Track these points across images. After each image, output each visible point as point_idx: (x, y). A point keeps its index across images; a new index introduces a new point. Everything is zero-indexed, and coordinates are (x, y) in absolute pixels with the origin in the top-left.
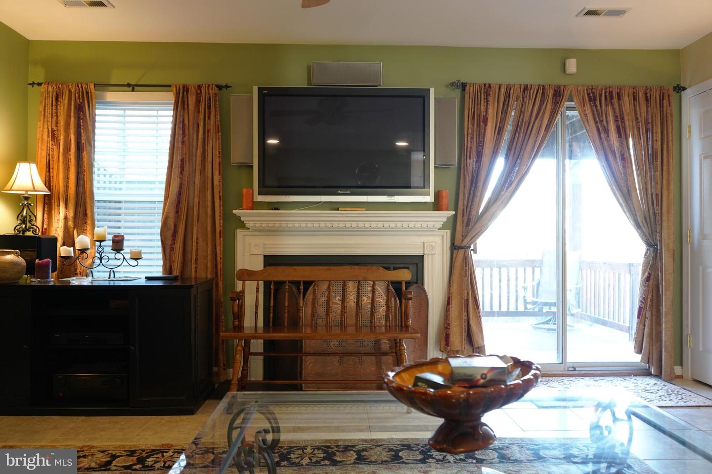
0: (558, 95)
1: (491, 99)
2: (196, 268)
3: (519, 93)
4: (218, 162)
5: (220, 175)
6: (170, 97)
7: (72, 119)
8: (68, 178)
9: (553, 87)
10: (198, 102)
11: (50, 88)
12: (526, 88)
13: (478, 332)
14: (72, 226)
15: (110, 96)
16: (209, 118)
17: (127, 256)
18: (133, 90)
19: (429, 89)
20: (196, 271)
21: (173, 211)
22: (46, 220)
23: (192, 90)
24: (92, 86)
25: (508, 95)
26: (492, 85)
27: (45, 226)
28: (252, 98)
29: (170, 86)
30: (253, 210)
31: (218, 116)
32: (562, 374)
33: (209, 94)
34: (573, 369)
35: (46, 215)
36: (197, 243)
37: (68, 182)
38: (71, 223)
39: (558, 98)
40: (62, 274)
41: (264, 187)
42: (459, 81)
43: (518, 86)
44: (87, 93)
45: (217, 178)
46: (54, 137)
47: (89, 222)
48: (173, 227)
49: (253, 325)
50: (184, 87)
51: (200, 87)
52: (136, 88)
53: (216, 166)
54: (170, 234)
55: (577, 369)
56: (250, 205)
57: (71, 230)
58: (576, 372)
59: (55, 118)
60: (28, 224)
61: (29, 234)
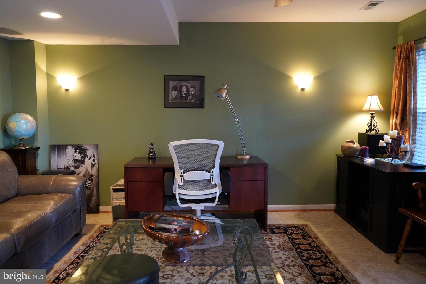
7: (403, 65)
14: (399, 128)
24: (413, 42)
37: (399, 103)
44: (411, 47)
47: (408, 126)
60: (373, 127)
61: (373, 132)
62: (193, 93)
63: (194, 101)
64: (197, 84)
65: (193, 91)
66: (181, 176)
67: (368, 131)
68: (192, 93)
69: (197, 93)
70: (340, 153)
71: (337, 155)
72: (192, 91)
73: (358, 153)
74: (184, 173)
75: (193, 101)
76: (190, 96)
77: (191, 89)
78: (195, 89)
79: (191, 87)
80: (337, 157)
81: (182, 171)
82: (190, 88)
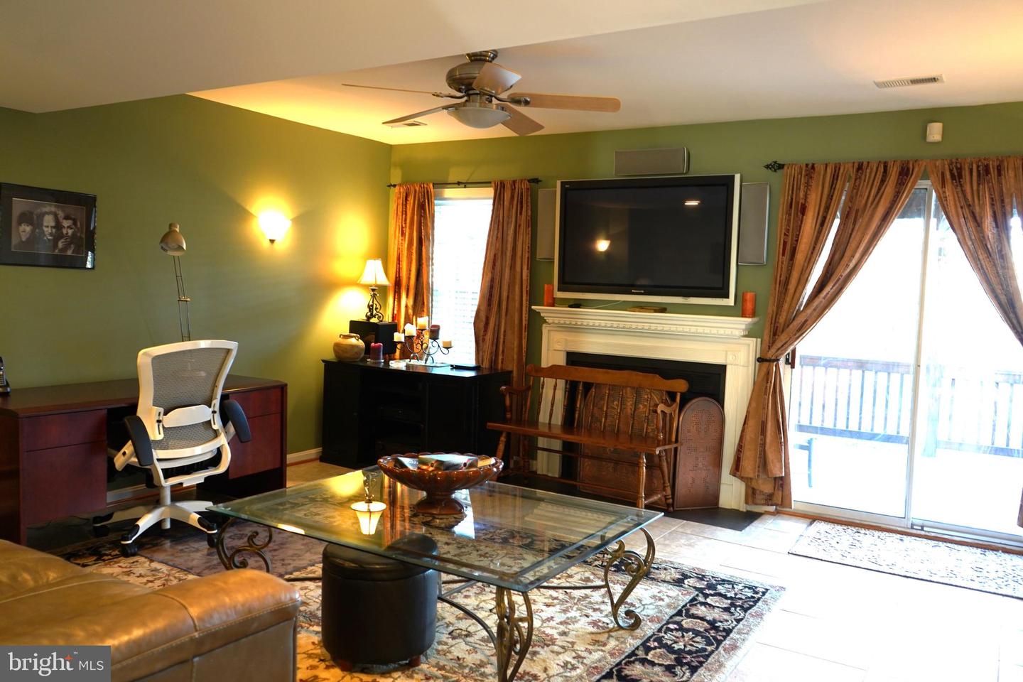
0: (905, 173)
1: (813, 183)
2: (503, 359)
3: (852, 173)
4: (527, 256)
5: (528, 269)
6: (490, 191)
7: (415, 217)
8: (410, 271)
9: (898, 163)
10: (512, 197)
11: (402, 190)
12: (860, 167)
13: (775, 461)
14: (412, 314)
15: (448, 192)
16: (521, 213)
17: (441, 345)
18: (465, 187)
19: (734, 176)
20: (502, 362)
21: (485, 303)
22: (396, 306)
23: (508, 186)
24: (431, 186)
25: (835, 178)
26: (816, 166)
27: (395, 312)
28: (556, 191)
29: (490, 182)
30: (553, 306)
31: (529, 211)
32: (902, 531)
33: (522, 189)
34: (920, 528)
35: (396, 303)
36: (504, 336)
37: (410, 274)
38: (410, 311)
39: (905, 177)
40: (403, 355)
41: (564, 283)
42: (775, 162)
43: (851, 165)
44: (428, 192)
45: (525, 272)
46: (403, 234)
47: (425, 310)
48: (484, 319)
49: (547, 422)
50: (501, 183)
51: (514, 182)
52: (467, 185)
53: (525, 261)
54: (482, 325)
55: (925, 529)
56: (551, 301)
57: (411, 316)
58: (923, 533)
59: (404, 216)
60: (375, 312)
61: (374, 320)
62: (70, 232)
63: (71, 251)
64: (79, 213)
65: (71, 228)
66: (159, 421)
67: (369, 318)
68: (67, 234)
69: (79, 235)
70: (331, 356)
71: (323, 361)
72: (68, 227)
73: (362, 355)
74: (165, 414)
75: (69, 253)
76: (63, 240)
77: (66, 223)
78: (75, 224)
79: (67, 218)
80: (323, 364)
81: (162, 410)
82: (64, 221)
